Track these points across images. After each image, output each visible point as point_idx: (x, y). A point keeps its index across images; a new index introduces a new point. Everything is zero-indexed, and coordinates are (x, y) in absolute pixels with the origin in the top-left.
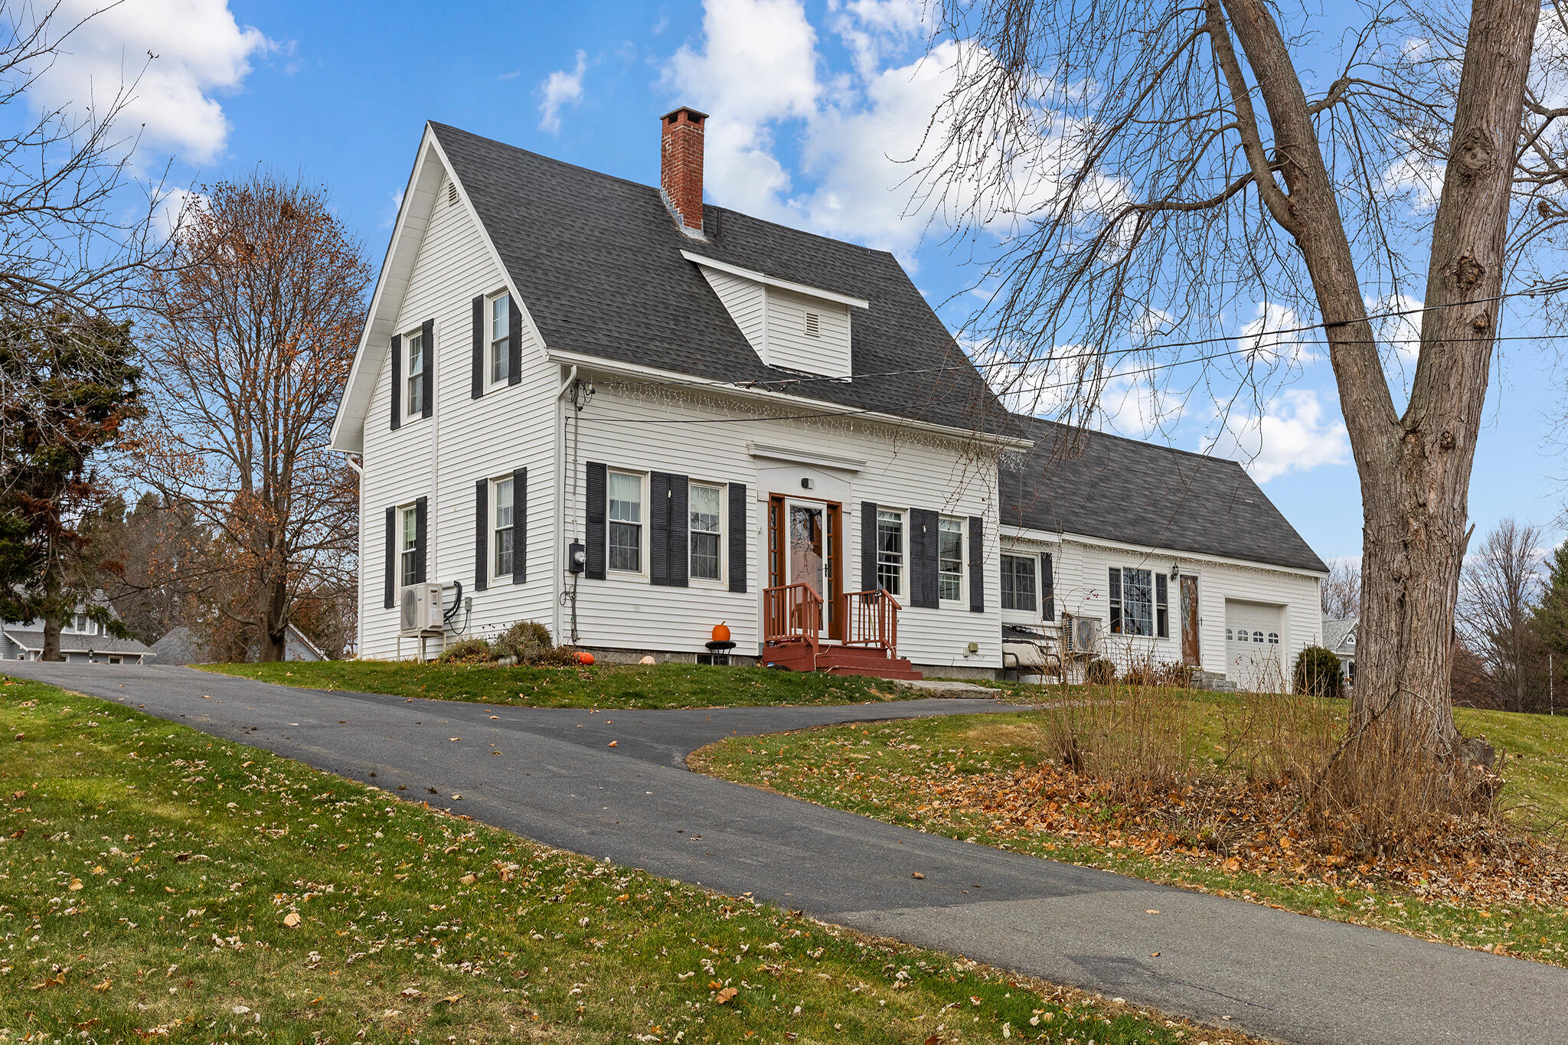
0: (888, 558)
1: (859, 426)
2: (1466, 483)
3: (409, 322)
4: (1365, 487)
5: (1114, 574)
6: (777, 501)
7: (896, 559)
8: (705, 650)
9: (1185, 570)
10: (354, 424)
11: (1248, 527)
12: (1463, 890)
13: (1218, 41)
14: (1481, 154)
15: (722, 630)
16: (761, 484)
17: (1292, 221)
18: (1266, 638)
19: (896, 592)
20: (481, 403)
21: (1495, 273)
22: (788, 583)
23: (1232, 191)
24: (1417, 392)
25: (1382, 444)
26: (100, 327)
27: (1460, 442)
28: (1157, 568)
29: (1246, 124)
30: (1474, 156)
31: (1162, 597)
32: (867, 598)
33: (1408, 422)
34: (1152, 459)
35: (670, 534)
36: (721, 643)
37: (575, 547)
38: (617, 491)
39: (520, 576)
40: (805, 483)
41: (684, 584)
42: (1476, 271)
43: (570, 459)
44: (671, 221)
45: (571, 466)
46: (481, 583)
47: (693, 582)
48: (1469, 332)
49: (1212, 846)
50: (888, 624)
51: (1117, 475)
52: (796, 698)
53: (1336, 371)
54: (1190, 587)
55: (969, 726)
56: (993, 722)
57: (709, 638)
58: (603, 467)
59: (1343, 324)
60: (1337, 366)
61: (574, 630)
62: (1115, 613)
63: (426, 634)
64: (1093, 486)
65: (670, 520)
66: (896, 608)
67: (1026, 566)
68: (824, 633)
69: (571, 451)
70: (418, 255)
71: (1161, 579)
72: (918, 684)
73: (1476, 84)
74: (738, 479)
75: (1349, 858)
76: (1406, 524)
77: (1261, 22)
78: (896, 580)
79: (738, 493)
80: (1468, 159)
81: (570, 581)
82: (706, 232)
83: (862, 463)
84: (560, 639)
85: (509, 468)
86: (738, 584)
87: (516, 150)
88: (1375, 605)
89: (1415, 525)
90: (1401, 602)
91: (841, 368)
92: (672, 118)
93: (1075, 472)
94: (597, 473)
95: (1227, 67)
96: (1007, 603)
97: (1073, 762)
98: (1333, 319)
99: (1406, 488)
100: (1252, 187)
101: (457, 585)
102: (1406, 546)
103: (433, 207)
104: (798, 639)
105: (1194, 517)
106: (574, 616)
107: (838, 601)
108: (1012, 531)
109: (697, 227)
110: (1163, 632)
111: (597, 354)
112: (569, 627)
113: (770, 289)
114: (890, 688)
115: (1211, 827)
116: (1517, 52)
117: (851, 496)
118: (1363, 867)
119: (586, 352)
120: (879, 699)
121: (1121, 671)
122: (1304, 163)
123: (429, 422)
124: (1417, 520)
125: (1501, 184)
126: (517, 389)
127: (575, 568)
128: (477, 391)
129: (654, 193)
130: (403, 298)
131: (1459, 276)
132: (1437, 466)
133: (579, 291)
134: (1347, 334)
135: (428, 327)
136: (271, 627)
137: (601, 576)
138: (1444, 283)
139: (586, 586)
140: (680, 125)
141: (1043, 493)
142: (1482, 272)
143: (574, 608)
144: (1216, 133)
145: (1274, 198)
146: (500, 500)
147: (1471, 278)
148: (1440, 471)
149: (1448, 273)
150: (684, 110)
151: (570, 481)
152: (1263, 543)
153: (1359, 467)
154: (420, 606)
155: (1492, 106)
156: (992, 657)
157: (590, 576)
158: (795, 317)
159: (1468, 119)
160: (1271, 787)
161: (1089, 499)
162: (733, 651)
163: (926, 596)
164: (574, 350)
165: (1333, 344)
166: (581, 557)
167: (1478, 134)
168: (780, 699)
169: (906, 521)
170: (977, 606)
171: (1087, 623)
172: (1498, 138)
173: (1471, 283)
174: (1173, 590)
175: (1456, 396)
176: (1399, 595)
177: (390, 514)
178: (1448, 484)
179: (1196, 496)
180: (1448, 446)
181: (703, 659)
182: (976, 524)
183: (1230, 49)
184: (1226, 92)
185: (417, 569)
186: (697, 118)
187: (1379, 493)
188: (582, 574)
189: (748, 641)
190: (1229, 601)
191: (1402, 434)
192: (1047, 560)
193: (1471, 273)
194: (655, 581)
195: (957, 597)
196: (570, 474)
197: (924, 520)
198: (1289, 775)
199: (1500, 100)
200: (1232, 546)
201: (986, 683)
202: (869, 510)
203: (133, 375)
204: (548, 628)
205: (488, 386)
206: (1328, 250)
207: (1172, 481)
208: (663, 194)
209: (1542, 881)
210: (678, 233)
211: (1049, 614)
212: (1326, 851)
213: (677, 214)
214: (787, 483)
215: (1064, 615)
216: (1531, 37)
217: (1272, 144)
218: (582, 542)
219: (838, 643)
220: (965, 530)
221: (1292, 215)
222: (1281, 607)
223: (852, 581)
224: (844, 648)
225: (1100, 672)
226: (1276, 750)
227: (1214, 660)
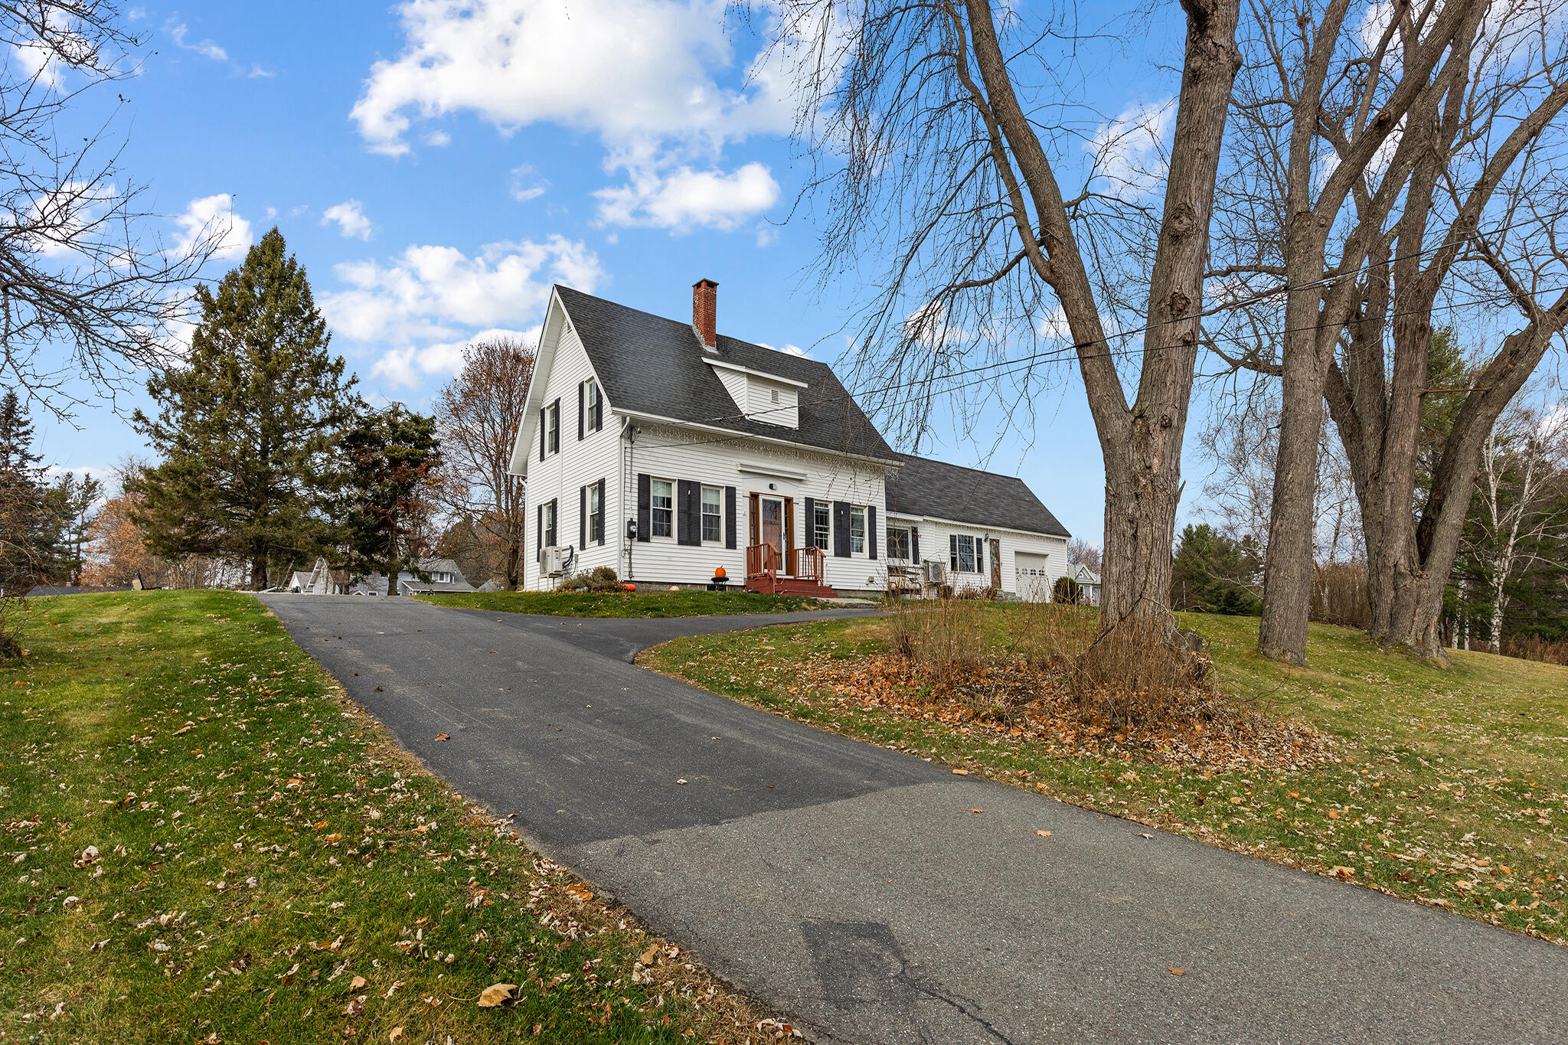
0: (821, 529)
1: (801, 454)
2: (1179, 452)
3: (549, 401)
4: (1106, 457)
5: (953, 538)
6: (754, 497)
7: (826, 530)
8: (712, 582)
9: (991, 536)
10: (521, 460)
11: (1026, 512)
12: (1199, 756)
13: (1000, 161)
14: (1186, 221)
15: (721, 570)
16: (745, 487)
17: (1052, 277)
18: (1037, 573)
19: (826, 548)
20: (583, 442)
21: (1197, 304)
22: (761, 543)
23: (1011, 265)
24: (1142, 390)
25: (1118, 427)
26: (416, 420)
27: (1175, 423)
28: (976, 535)
29: (1019, 213)
30: (1181, 222)
31: (980, 551)
32: (808, 552)
33: (1136, 411)
34: (974, 477)
35: (689, 516)
36: (720, 578)
37: (631, 523)
38: (657, 491)
39: (602, 542)
40: (771, 487)
41: (698, 544)
42: (1184, 302)
43: (628, 472)
44: (697, 342)
45: (628, 476)
46: (583, 547)
47: (704, 543)
48: (1180, 343)
49: (1000, 719)
50: (818, 566)
51: (954, 485)
52: (754, 609)
53: (1085, 378)
54: (995, 544)
55: (847, 627)
56: (863, 623)
57: (714, 575)
58: (648, 477)
59: (1088, 345)
60: (1085, 374)
61: (630, 572)
62: (953, 560)
63: (553, 576)
64: (942, 490)
65: (689, 508)
66: (823, 556)
67: (903, 535)
68: (783, 571)
69: (628, 468)
70: (553, 362)
71: (979, 541)
72: (832, 600)
73: (1181, 173)
74: (731, 484)
75: (1107, 730)
76: (1137, 481)
77: (1029, 139)
78: (826, 541)
79: (731, 492)
80: (1176, 225)
81: (628, 543)
82: (718, 349)
83: (805, 475)
84: (622, 576)
85: (596, 479)
86: (731, 544)
87: (607, 302)
88: (1115, 539)
89: (1144, 481)
90: (1135, 536)
91: (791, 420)
92: (698, 285)
93: (931, 483)
94: (644, 480)
95: (1006, 177)
96: (892, 553)
97: (907, 651)
98: (1082, 341)
99: (1136, 456)
100: (1024, 261)
101: (571, 548)
102: (1137, 497)
103: (560, 334)
104: (766, 575)
105: (997, 507)
106: (630, 563)
107: (791, 553)
108: (892, 515)
109: (713, 346)
110: (980, 570)
111: (642, 411)
112: (627, 570)
113: (749, 376)
114: (814, 603)
115: (999, 702)
116: (1210, 148)
117: (798, 494)
118: (1119, 737)
119: (635, 409)
120: (806, 609)
121: (957, 592)
122: (1059, 234)
123: (558, 455)
124: (1145, 478)
125: (1200, 241)
126: (601, 433)
127: (631, 535)
128: (581, 437)
129: (689, 328)
130: (546, 388)
131: (1171, 306)
132: (1159, 440)
133: (636, 376)
134: (1091, 352)
135: (557, 401)
136: (510, 576)
137: (647, 540)
138: (1161, 313)
139: (639, 547)
140: (702, 290)
141: (912, 495)
142: (1189, 303)
143: (630, 558)
144: (999, 220)
145: (1039, 261)
146: (592, 500)
147: (1180, 306)
148: (1161, 443)
149: (1163, 305)
150: (704, 280)
151: (628, 485)
152: (1035, 521)
153: (1102, 444)
154: (549, 559)
155: (1193, 187)
156: (881, 585)
157: (640, 540)
158: (766, 393)
159: (1175, 198)
160: (1044, 667)
161: (939, 498)
162: (727, 583)
163: (843, 551)
164: (628, 408)
165: (1082, 359)
166: (634, 529)
167: (1183, 207)
168: (745, 610)
169: (831, 508)
170: (873, 556)
171: (938, 567)
172: (1198, 209)
173: (1181, 310)
174: (986, 548)
175: (1172, 390)
176: (1133, 531)
177: (540, 508)
178: (1167, 452)
179: (998, 496)
180: (1166, 426)
181: (710, 587)
182: (872, 510)
183: (1008, 164)
184: (1004, 190)
185: (552, 540)
186: (712, 285)
187: (1117, 460)
188: (636, 539)
189: (737, 576)
190: (1017, 553)
191: (1133, 419)
192: (915, 530)
193: (1180, 303)
194: (680, 543)
195: (861, 551)
196: (628, 480)
197: (840, 506)
198: (1057, 659)
199: (1199, 182)
200: (1018, 523)
201: (875, 599)
202: (809, 502)
203: (436, 444)
204: (616, 570)
205: (586, 433)
206: (1077, 294)
207: (984, 489)
208: (694, 328)
209: (1256, 744)
210: (701, 349)
211: (916, 561)
212: (1088, 722)
213: (701, 338)
214: (761, 486)
215: (925, 561)
216: (1220, 137)
217: (1038, 224)
218: (635, 519)
219: (792, 577)
220: (866, 513)
221: (1052, 271)
222: (1045, 556)
223: (800, 542)
224: (795, 580)
225: (947, 592)
226: (1046, 640)
227: (1009, 584)
